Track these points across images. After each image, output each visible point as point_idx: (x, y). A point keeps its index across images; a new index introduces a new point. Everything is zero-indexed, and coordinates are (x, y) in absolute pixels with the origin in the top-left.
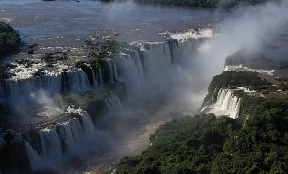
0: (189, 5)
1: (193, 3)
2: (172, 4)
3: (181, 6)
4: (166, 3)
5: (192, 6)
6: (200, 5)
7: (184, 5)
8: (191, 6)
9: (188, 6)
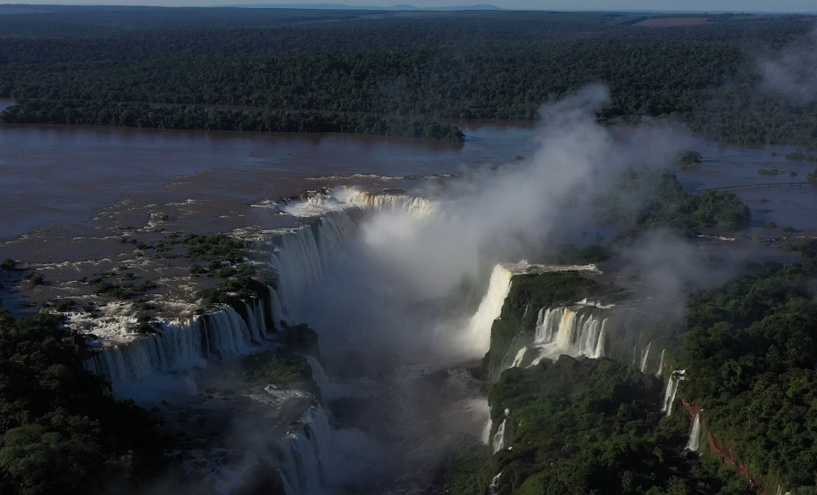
0: (206, 125)
1: (218, 120)
2: (156, 126)
3: (185, 128)
4: (141, 122)
5: (216, 129)
6: (238, 126)
7: (191, 127)
8: (213, 127)
9: (203, 128)
